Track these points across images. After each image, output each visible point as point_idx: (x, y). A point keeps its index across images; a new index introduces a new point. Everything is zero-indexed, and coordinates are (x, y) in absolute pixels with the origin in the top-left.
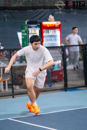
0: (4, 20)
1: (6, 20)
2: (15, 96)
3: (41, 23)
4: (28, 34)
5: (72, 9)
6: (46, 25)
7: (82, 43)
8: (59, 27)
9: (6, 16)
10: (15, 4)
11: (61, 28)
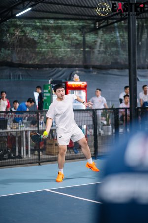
0: (19, 78)
1: (21, 79)
2: (41, 163)
3: (66, 83)
4: (52, 94)
5: (91, 69)
6: (71, 85)
7: (107, 107)
8: (85, 88)
9: (20, 74)
10: (30, 61)
11: (87, 89)
